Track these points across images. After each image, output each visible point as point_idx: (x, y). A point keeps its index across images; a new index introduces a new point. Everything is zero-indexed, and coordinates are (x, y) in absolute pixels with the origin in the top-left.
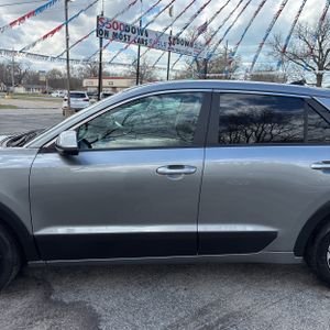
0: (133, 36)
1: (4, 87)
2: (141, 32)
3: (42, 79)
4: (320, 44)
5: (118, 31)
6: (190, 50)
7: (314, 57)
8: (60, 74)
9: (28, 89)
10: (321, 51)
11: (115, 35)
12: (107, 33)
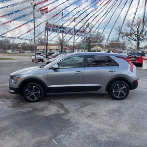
0: (60, 30)
1: (2, 50)
2: (63, 28)
3: (19, 46)
4: (138, 29)
5: (54, 28)
6: (83, 34)
7: (135, 35)
8: (27, 44)
9: (13, 51)
10: (138, 32)
11: (53, 30)
12: (49, 30)
